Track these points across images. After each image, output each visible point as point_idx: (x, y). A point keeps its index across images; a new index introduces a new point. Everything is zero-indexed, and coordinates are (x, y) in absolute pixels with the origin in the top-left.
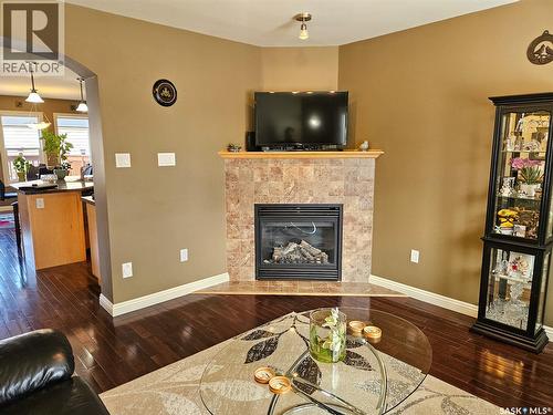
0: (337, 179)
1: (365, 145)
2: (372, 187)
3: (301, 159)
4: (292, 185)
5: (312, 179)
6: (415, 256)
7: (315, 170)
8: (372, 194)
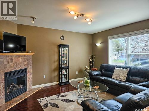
0: (26, 61)
1: (30, 52)
2: (32, 63)
3: (18, 56)
4: (16, 64)
5: (21, 62)
6: (45, 77)
7: (21, 59)
8: (32, 64)
